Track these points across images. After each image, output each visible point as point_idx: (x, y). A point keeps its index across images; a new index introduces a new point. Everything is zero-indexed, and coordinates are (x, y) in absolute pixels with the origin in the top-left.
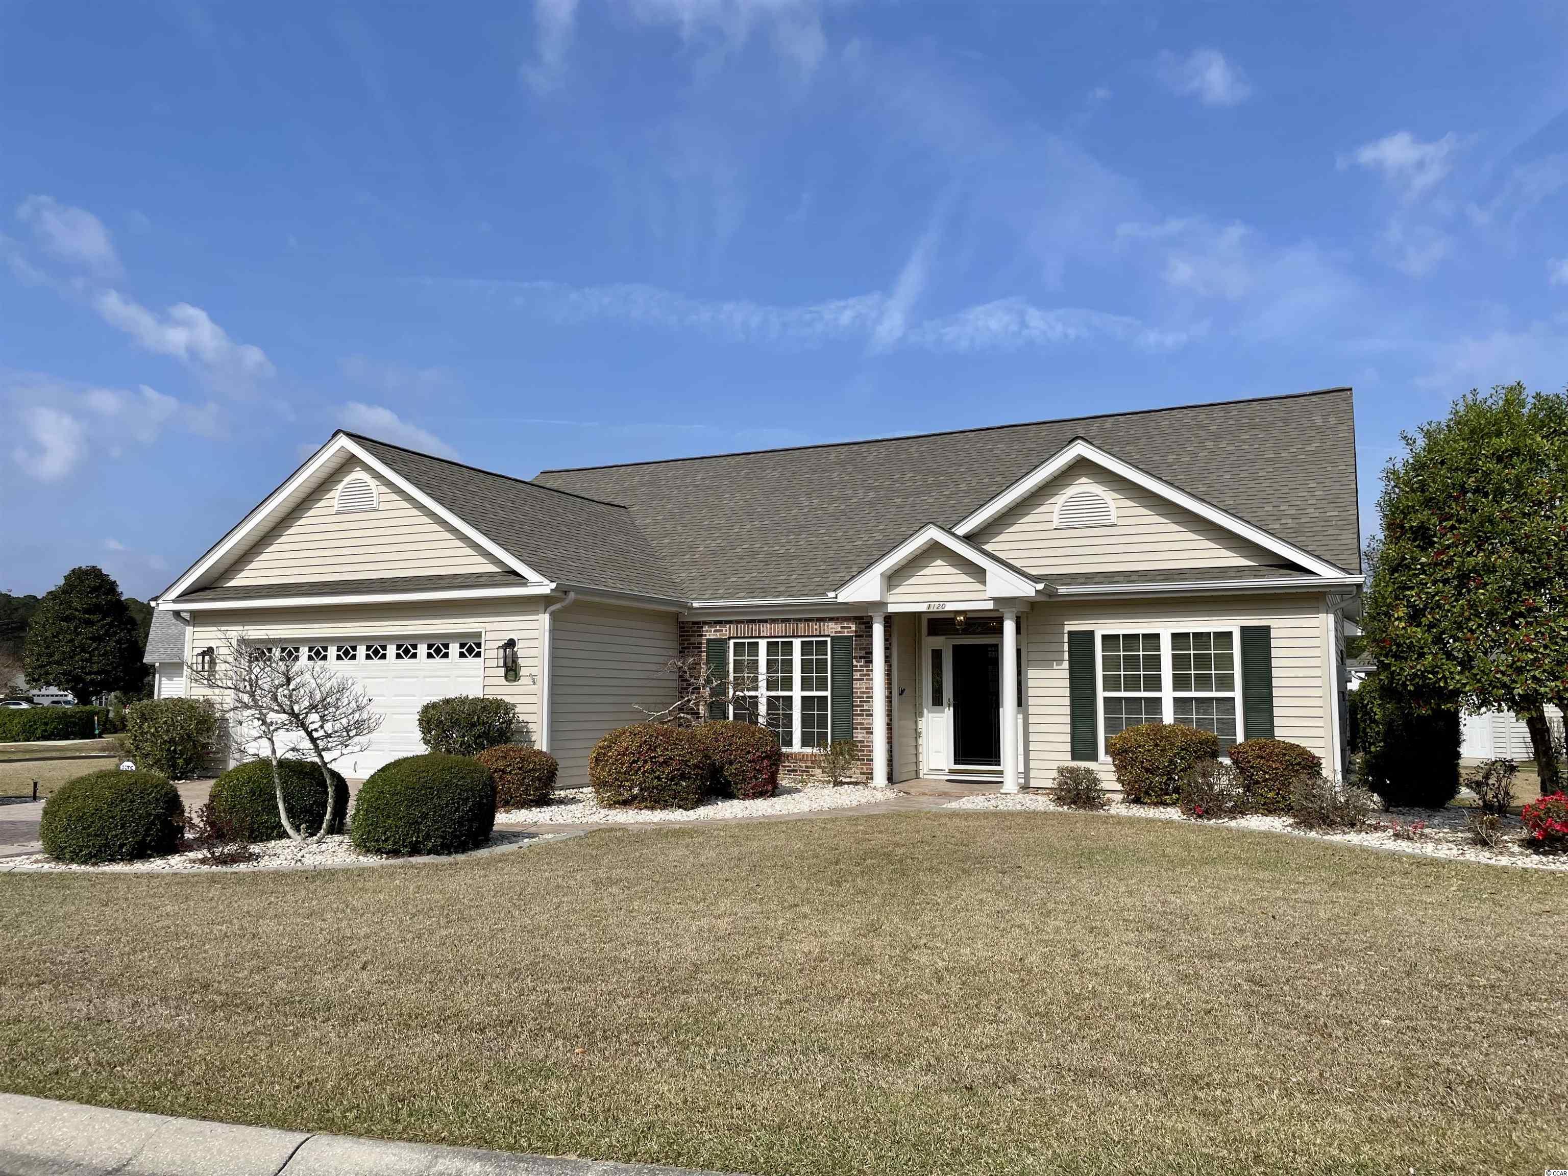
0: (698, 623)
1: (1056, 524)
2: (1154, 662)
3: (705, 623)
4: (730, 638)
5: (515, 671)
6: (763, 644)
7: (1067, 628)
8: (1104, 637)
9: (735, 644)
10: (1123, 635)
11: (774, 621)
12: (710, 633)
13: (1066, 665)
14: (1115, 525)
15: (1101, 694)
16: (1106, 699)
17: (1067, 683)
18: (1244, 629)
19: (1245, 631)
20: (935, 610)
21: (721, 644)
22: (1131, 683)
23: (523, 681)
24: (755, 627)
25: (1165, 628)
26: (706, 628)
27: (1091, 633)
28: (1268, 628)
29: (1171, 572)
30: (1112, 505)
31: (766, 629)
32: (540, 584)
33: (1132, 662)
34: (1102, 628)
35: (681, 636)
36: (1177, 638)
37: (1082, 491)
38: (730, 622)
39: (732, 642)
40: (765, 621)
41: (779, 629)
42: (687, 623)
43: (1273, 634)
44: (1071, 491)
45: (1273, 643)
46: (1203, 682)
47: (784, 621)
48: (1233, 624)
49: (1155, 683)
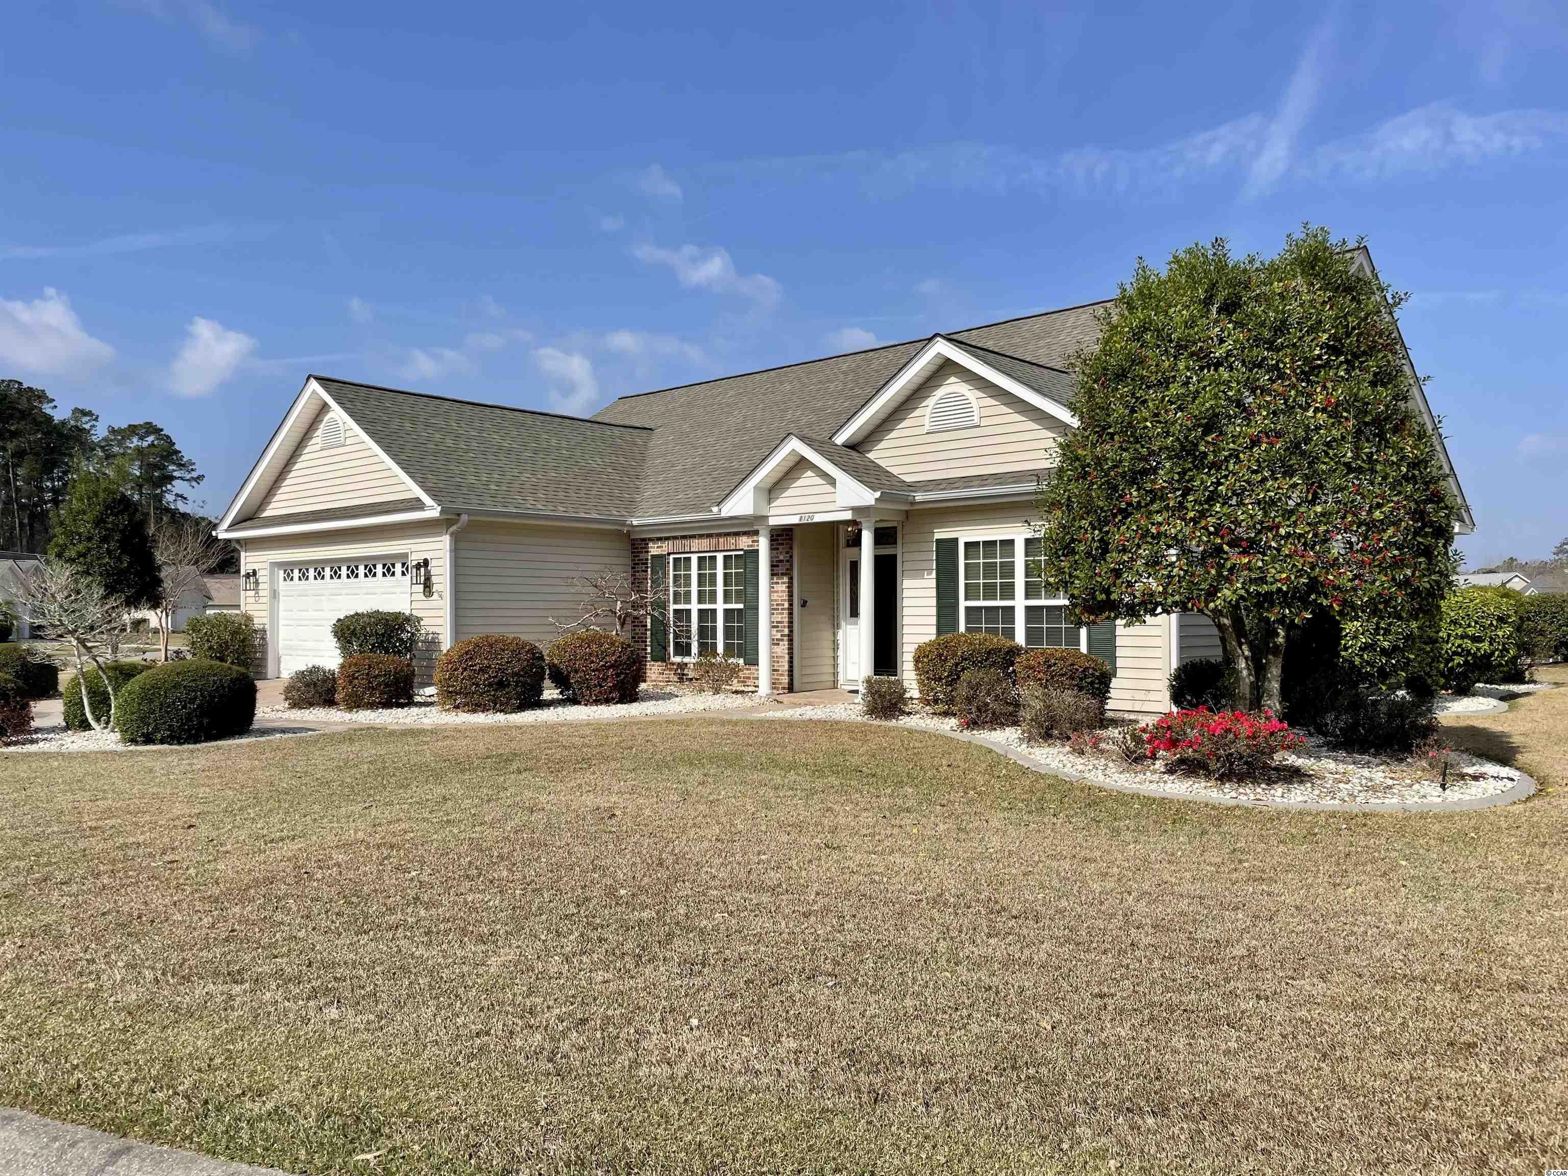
0: (644, 540)
1: (927, 428)
2: (1008, 570)
3: (651, 540)
4: (669, 554)
5: (429, 587)
6: (694, 558)
7: (937, 536)
8: (967, 545)
9: (674, 559)
10: (984, 542)
11: (701, 536)
12: (654, 549)
13: (934, 575)
14: (979, 426)
15: (963, 604)
16: (968, 609)
17: (933, 593)
20: (806, 522)
21: (660, 560)
22: (989, 591)
23: (435, 596)
24: (687, 542)
25: (1020, 533)
26: (651, 545)
27: (956, 540)
29: (1020, 474)
30: (975, 404)
31: (696, 544)
33: (990, 569)
34: (965, 534)
35: (633, 553)
36: (1030, 543)
37: (951, 391)
38: (667, 538)
39: (672, 557)
40: (693, 537)
41: (704, 544)
42: (636, 540)
44: (940, 392)
47: (709, 536)
49: (1008, 591)
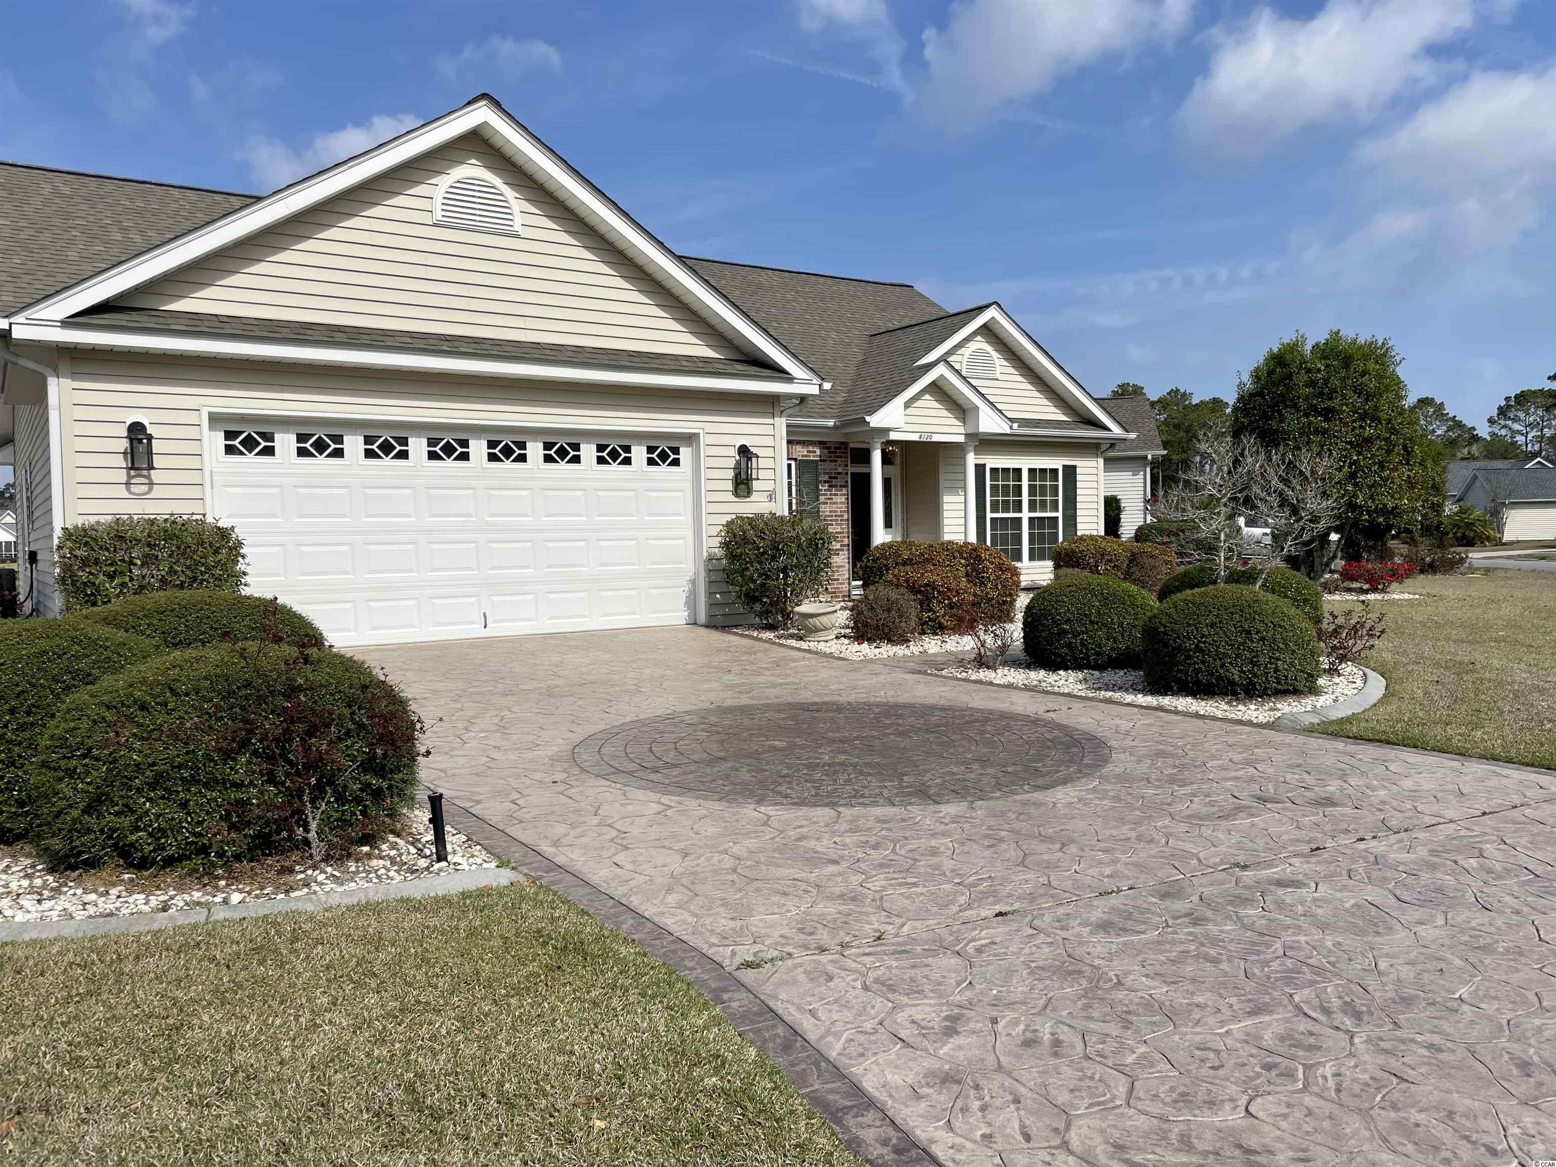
2: (1019, 491)
5: (747, 484)
8: (991, 469)
10: (1002, 469)
14: (997, 379)
15: (989, 515)
16: (991, 519)
18: (1064, 466)
19: (1065, 467)
20: (924, 439)
22: (1006, 506)
23: (755, 497)
25: (1025, 464)
27: (984, 466)
28: (1075, 467)
30: (997, 363)
32: (808, 382)
33: (1006, 490)
34: (990, 462)
36: (1032, 471)
37: (978, 347)
43: (1078, 471)
44: (973, 346)
45: (1079, 478)
46: (1043, 508)
48: (1056, 463)
49: (1019, 506)
